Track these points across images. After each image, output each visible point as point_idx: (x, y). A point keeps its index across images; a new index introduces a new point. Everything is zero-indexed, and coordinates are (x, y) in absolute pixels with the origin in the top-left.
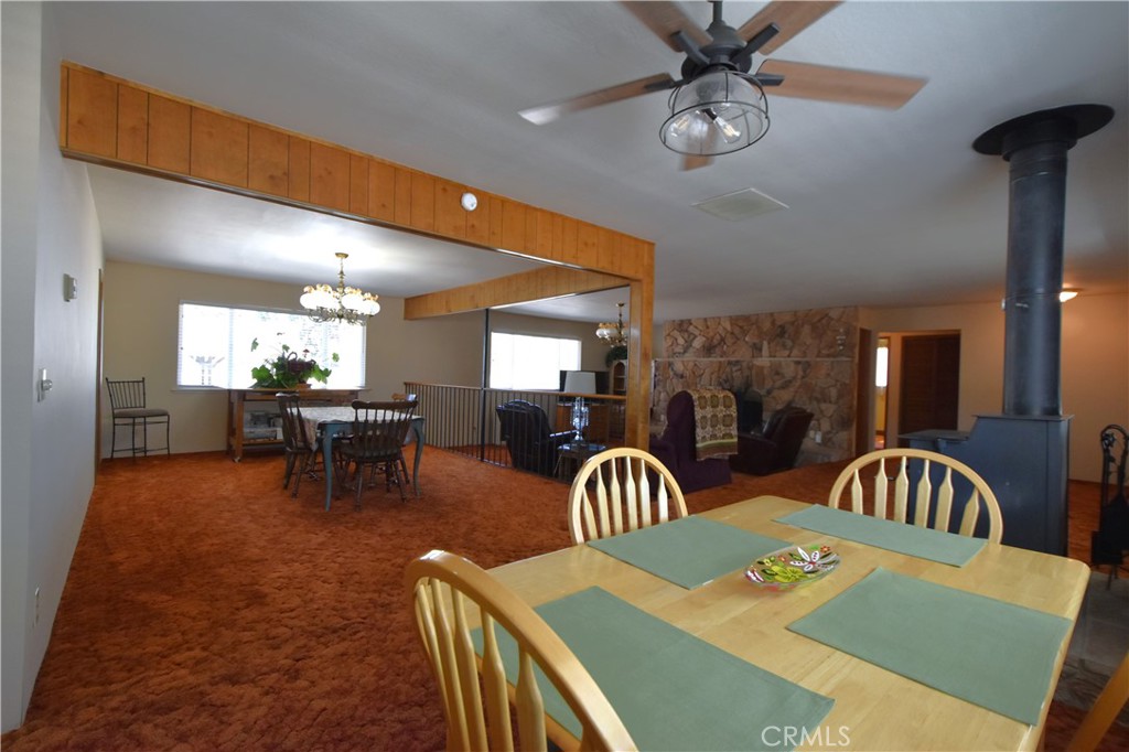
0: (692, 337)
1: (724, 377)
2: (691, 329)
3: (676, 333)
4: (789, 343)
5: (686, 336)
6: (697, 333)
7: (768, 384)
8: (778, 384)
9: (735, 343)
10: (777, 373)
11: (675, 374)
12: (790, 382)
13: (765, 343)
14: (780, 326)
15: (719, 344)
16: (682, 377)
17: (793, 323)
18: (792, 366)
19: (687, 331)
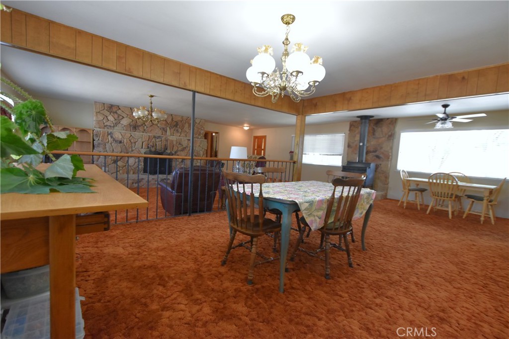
0: (121, 117)
1: (151, 144)
2: (119, 112)
3: (107, 113)
4: (180, 130)
5: (116, 116)
6: (125, 115)
7: (175, 149)
8: (180, 149)
9: (152, 126)
10: (180, 144)
11: (114, 140)
12: (185, 148)
13: (168, 128)
14: (176, 122)
15: (142, 125)
16: (120, 142)
17: (182, 121)
18: (186, 141)
19: (116, 113)
